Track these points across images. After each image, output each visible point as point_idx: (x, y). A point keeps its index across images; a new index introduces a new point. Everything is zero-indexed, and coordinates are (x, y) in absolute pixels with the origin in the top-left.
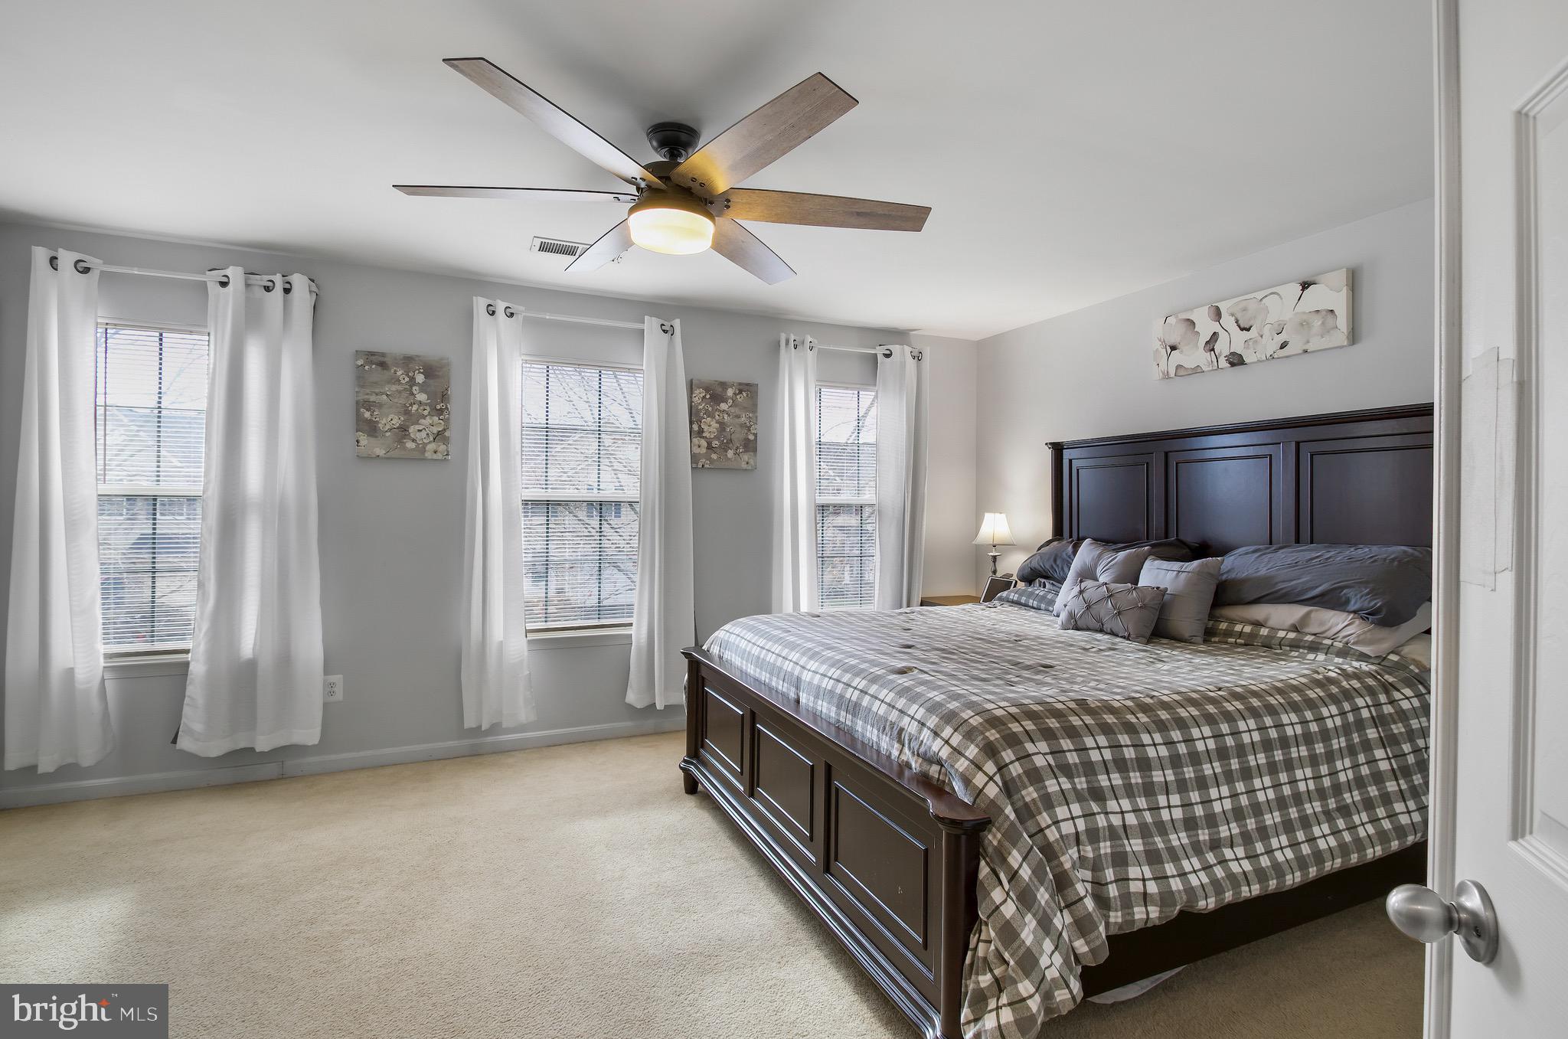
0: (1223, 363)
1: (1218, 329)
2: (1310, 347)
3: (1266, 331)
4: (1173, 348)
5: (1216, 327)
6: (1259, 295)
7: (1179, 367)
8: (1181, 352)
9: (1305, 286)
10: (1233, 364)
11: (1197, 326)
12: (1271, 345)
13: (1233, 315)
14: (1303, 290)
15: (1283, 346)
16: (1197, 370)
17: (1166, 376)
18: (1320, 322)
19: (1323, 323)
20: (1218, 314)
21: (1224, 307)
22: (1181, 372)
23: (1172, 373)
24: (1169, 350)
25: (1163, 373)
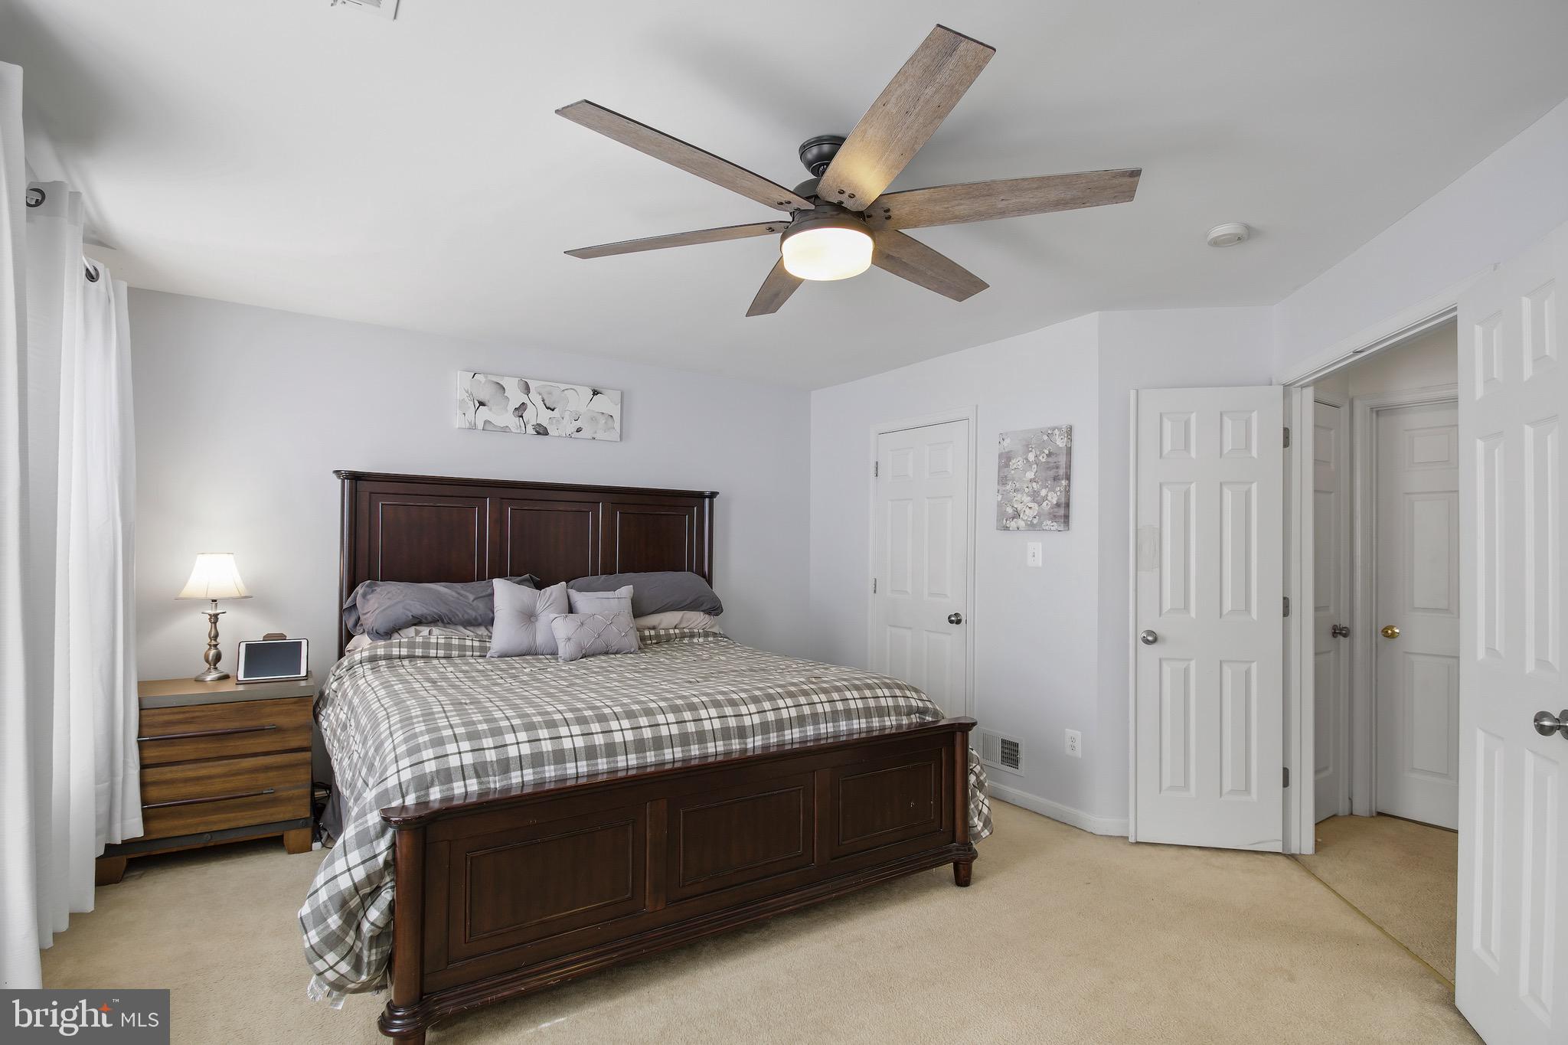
0: (530, 430)
1: (527, 401)
2: (598, 436)
3: (567, 415)
4: (482, 404)
5: (524, 398)
6: (563, 386)
7: (486, 422)
8: (490, 410)
9: (595, 393)
10: (538, 433)
11: (506, 391)
12: (571, 428)
13: (540, 394)
14: (594, 394)
15: (579, 430)
16: (505, 430)
17: (473, 427)
18: (604, 422)
19: (606, 422)
20: (527, 389)
21: (532, 384)
22: (488, 427)
23: (480, 425)
24: (477, 405)
25: (470, 423)
